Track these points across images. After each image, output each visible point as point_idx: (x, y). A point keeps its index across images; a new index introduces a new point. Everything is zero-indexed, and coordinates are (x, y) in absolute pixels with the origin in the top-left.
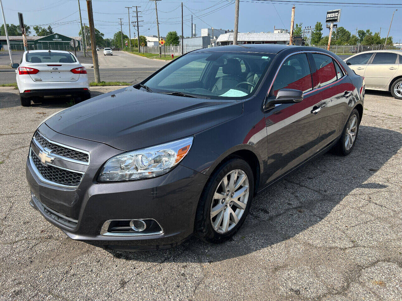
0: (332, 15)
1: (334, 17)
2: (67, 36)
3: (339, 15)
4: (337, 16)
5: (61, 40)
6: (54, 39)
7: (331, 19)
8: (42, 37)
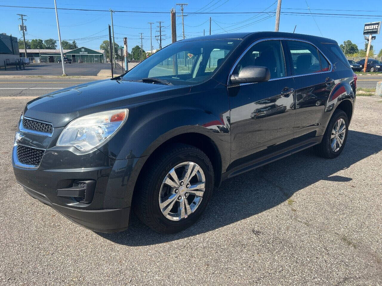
0: (370, 27)
1: (373, 29)
2: (92, 50)
3: (379, 27)
4: (376, 28)
5: (87, 53)
6: (81, 53)
7: (369, 31)
8: (70, 50)
